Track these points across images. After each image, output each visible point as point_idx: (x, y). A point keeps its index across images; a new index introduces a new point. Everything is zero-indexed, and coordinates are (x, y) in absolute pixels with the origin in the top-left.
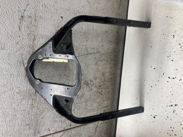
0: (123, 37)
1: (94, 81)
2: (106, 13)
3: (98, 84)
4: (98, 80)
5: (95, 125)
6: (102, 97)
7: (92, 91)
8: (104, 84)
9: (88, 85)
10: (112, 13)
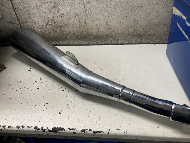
0: (104, 43)
1: (58, 15)
2: (124, 21)
3: (56, 19)
4: (60, 19)
5: (15, 21)
6: (44, 26)
7: (48, 13)
8: (57, 26)
9: (54, 7)
10: (124, 28)
